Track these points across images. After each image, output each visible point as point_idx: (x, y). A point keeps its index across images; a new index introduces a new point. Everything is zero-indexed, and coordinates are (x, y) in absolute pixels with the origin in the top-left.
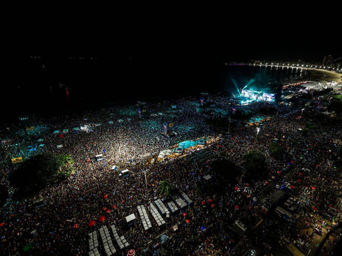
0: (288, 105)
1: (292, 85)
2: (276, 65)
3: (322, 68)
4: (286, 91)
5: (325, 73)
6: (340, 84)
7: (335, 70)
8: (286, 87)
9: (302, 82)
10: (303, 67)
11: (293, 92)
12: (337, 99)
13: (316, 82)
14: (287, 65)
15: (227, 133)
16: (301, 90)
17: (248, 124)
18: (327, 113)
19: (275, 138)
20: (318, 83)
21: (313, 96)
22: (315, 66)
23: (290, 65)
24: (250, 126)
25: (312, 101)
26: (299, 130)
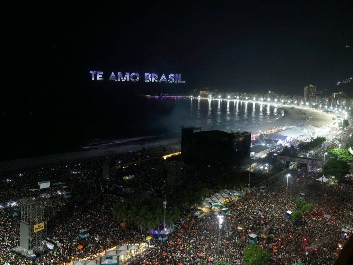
0: (264, 169)
1: (264, 134)
2: (235, 98)
3: (304, 105)
4: (256, 144)
6: (333, 130)
7: (323, 108)
8: (255, 137)
9: (278, 129)
10: (277, 102)
11: (268, 145)
12: (334, 155)
13: (299, 128)
14: (252, 100)
15: (162, 232)
16: (280, 142)
17: (200, 210)
18: (324, 180)
19: (250, 233)
20: (303, 130)
21: (300, 152)
22: (294, 101)
23: (257, 99)
24: (204, 214)
25: (300, 159)
26: (288, 214)
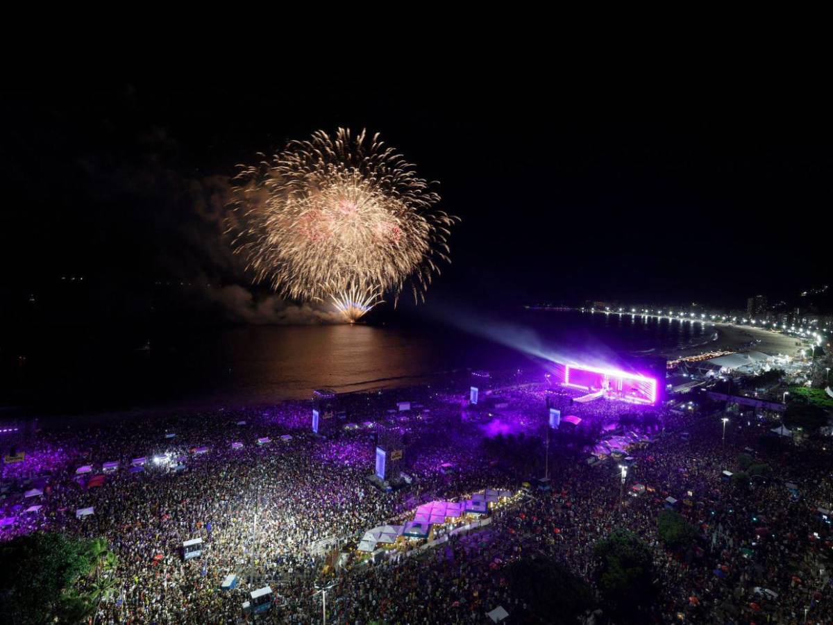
0: (686, 408)
1: (686, 361)
2: (643, 312)
3: (748, 323)
4: (675, 375)
5: (758, 335)
6: (797, 361)
7: (778, 328)
8: (673, 364)
9: (708, 354)
10: (704, 320)
11: (692, 376)
12: (801, 397)
13: (741, 356)
14: (668, 315)
15: (543, 480)
16: (711, 373)
17: (593, 456)
18: (784, 431)
19: (667, 496)
20: (747, 358)
21: (743, 389)
22: (732, 318)
23: (675, 315)
24: (599, 462)
25: (741, 399)
26: (726, 476)
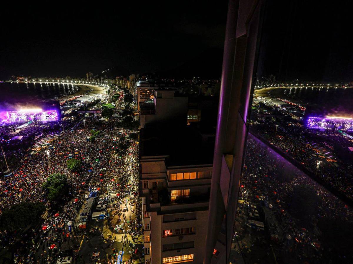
0: (71, 119)
1: (68, 100)
2: (46, 81)
3: (88, 83)
4: (65, 107)
5: (92, 88)
6: (104, 95)
7: (97, 84)
8: (63, 103)
9: (76, 97)
10: (73, 83)
11: (71, 106)
12: (106, 107)
13: (87, 96)
14: (57, 81)
16: (78, 104)
17: (34, 150)
18: (103, 119)
19: (69, 154)
20: (89, 96)
21: (89, 108)
22: (82, 82)
23: (60, 81)
24: (36, 152)
25: (89, 111)
26: (88, 139)
